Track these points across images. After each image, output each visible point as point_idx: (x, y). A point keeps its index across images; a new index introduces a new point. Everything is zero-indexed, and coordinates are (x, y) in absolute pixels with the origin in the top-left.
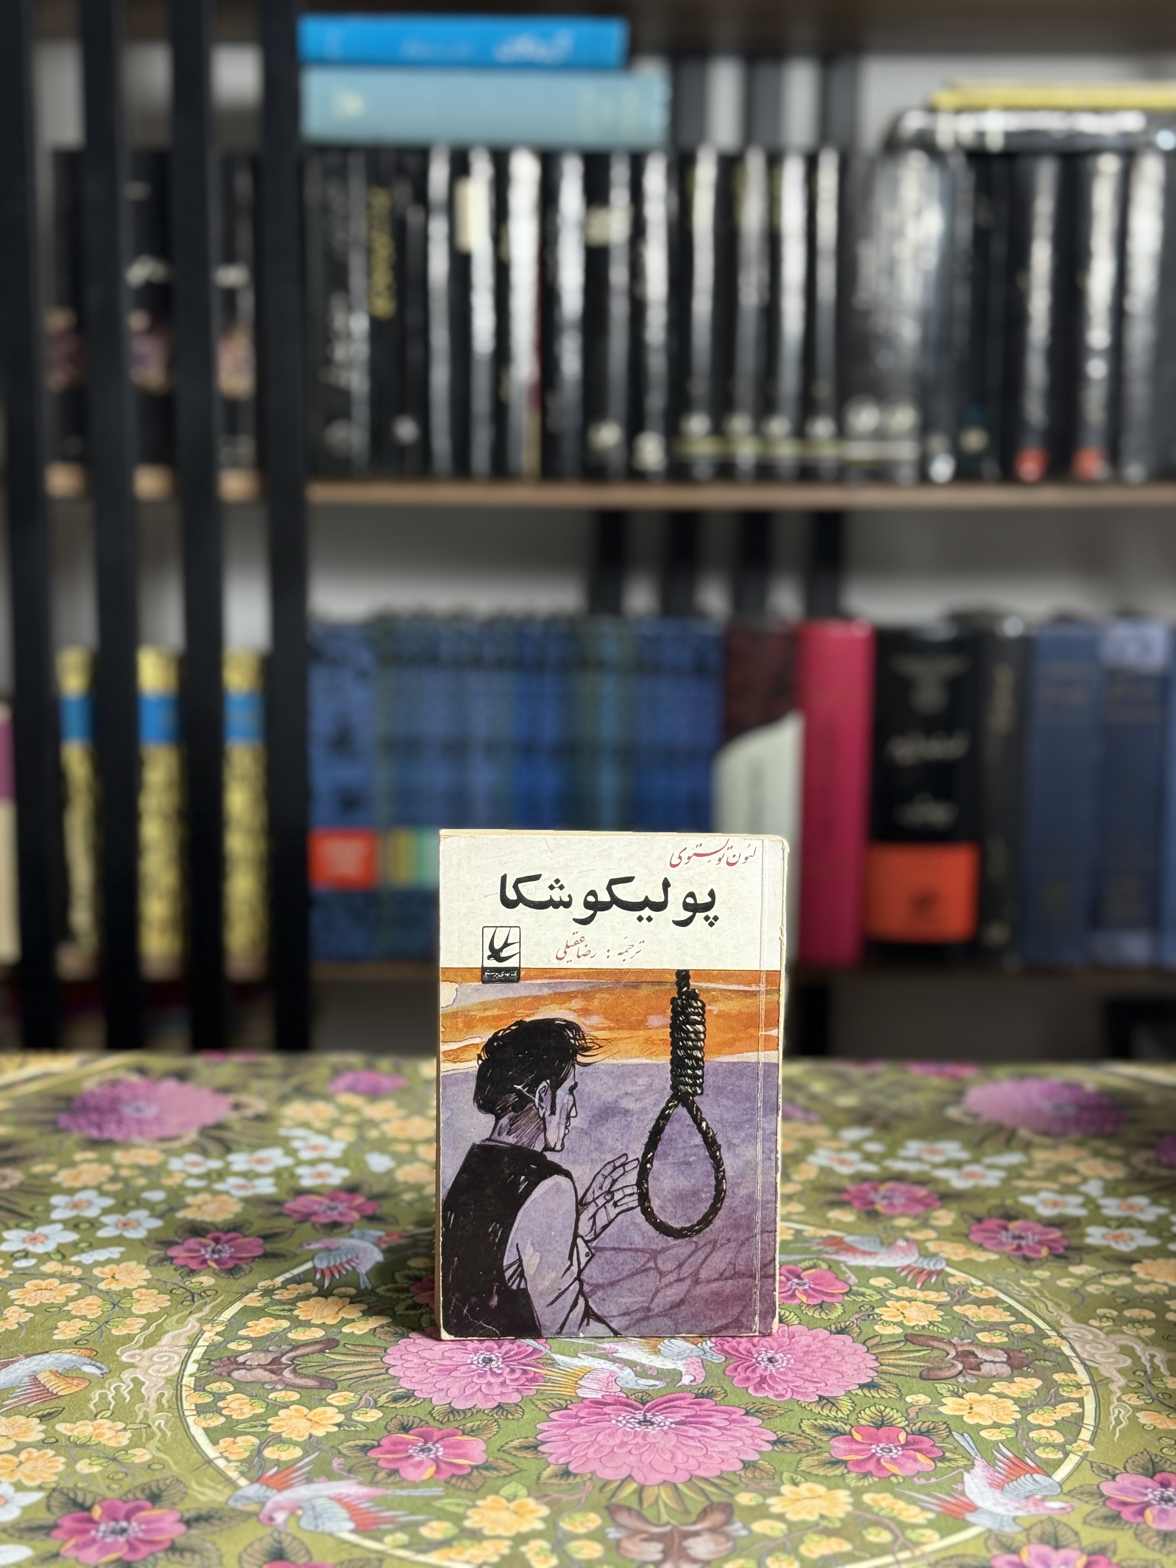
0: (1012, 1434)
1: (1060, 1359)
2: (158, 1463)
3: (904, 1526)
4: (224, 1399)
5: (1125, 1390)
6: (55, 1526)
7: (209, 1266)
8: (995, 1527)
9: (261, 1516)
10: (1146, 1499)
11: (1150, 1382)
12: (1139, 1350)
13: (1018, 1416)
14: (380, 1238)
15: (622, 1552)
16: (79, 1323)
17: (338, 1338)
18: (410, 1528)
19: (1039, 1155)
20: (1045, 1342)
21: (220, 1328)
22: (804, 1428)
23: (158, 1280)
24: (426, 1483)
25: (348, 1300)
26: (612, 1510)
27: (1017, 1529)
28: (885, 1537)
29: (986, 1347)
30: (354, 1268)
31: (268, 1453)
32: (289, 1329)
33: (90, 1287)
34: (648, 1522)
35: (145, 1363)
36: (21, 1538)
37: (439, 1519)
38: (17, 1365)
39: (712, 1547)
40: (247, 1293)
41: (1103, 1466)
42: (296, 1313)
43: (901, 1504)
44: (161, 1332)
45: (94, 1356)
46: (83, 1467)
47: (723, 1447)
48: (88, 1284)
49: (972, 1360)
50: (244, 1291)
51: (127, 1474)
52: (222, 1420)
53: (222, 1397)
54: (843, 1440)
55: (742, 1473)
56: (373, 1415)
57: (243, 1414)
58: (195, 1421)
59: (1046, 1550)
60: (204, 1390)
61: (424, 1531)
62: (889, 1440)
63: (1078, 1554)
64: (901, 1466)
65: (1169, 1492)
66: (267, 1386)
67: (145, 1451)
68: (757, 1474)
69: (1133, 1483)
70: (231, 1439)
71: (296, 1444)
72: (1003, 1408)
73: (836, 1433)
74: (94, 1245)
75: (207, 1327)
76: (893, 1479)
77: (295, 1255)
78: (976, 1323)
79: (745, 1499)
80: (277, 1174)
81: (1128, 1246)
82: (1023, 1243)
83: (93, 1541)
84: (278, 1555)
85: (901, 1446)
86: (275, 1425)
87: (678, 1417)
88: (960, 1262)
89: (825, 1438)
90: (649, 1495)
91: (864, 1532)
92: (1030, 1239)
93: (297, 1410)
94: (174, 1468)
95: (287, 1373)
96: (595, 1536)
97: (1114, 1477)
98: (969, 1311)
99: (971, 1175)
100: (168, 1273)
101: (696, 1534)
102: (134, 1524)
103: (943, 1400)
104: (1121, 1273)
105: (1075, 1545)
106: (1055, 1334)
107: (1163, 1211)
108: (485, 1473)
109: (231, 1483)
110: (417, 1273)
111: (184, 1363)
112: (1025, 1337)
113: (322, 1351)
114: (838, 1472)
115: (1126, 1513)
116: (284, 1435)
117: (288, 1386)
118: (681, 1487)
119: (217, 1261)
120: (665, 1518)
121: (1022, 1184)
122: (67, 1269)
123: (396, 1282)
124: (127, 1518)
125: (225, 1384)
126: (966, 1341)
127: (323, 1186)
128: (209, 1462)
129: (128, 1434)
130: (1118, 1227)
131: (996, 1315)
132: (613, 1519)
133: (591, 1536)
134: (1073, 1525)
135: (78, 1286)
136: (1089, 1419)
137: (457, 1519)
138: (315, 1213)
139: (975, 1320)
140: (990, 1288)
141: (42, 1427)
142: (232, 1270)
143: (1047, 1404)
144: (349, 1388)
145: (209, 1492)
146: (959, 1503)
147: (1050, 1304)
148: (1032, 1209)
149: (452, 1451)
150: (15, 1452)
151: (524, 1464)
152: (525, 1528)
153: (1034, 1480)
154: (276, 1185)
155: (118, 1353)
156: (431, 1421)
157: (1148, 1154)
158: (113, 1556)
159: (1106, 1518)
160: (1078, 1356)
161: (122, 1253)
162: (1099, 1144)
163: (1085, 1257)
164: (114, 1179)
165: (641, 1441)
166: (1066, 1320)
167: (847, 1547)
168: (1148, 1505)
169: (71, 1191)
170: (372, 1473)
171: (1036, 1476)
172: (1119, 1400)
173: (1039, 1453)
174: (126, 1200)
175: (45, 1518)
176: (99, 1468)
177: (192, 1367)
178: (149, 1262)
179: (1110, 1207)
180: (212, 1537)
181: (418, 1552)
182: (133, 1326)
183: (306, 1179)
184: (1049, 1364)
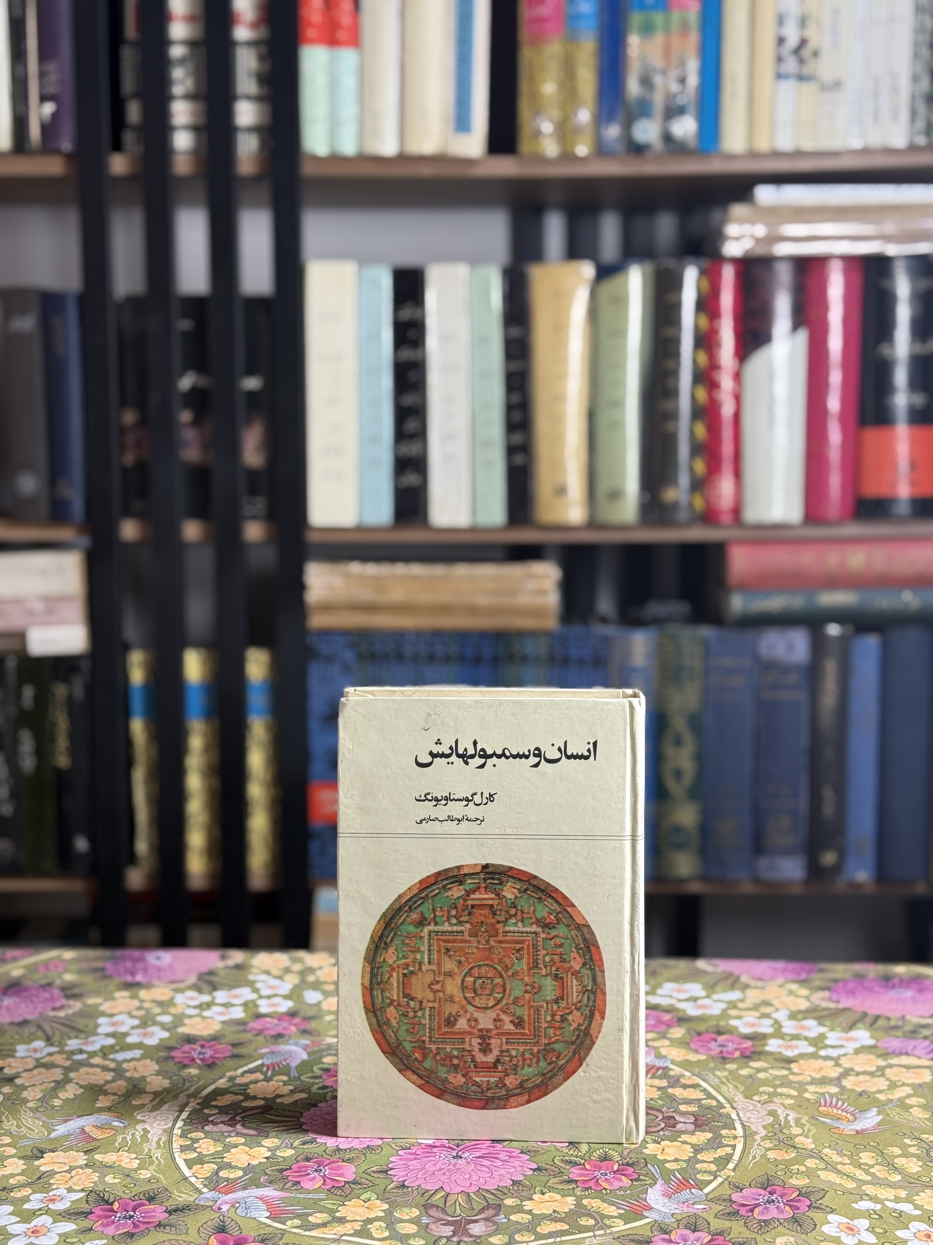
0: (684, 1165)
1: (728, 1121)
2: (155, 1179)
3: (603, 1217)
4: (198, 1142)
5: (763, 1139)
6: (91, 1213)
7: (196, 1063)
8: (659, 1219)
9: (214, 1207)
10: (758, 1202)
11: (781, 1131)
12: (780, 1112)
13: (692, 1155)
14: (307, 1046)
15: (429, 1231)
16: (112, 1097)
17: (272, 1105)
18: (303, 1217)
19: (750, 993)
20: (721, 1111)
21: (199, 1101)
22: (555, 1161)
23: (163, 1071)
24: (316, 1191)
25: (282, 1084)
26: (427, 1207)
27: (673, 1220)
28: (592, 1222)
29: (683, 1114)
30: (288, 1064)
31: (221, 1174)
32: (243, 1101)
33: (120, 1075)
34: (448, 1215)
35: (152, 1120)
36: (69, 1218)
37: (321, 1212)
38: (72, 1122)
39: (484, 1228)
40: (218, 1079)
41: (737, 1184)
42: (248, 1091)
43: (606, 1205)
44: (162, 1102)
45: (120, 1117)
46: (109, 1179)
47: (502, 1172)
48: (119, 1072)
49: (672, 1121)
50: (217, 1077)
51: (135, 1185)
52: (196, 1155)
54: (578, 1169)
55: (511, 1188)
56: (290, 1152)
57: (209, 1151)
58: (179, 1155)
59: (688, 1232)
60: (186, 1137)
61: (310, 1218)
62: (607, 1169)
63: (706, 1234)
64: (610, 1184)
65: (774, 1197)
66: (225, 1134)
67: (147, 1171)
68: (521, 1188)
69: (752, 1193)
70: (200, 1166)
71: (240, 1169)
72: (683, 1150)
73: (575, 1164)
74: (124, 1048)
75: (192, 1100)
76: (604, 1191)
77: (251, 1056)
78: (680, 1099)
79: (509, 1202)
80: (246, 1005)
81: (792, 1051)
82: (725, 1049)
83: (113, 1222)
84: (221, 1229)
85: (614, 1172)
86: (228, 1158)
87: (478, 1154)
88: (680, 1062)
89: (568, 1167)
90: (451, 1199)
91: (578, 1220)
92: (731, 1046)
93: (242, 1149)
94: (164, 1182)
95: (239, 1127)
96: (415, 1221)
97: (741, 1190)
98: (677, 1092)
99: (704, 1007)
100: (171, 1066)
101: (476, 1221)
102: (138, 1213)
103: (647, 1145)
104: (783, 1068)
105: (706, 1230)
106: (729, 1106)
107: (823, 1030)
108: (353, 1186)
109: (198, 1191)
110: (328, 1066)
111: (176, 1121)
112: (710, 1108)
113: (262, 1113)
114: (571, 1187)
115: (743, 1211)
116: (233, 1164)
117: (238, 1134)
118: (471, 1194)
119: (201, 1060)
120: (458, 1212)
121: (733, 1012)
122: (107, 1063)
123: (313, 1072)
124: (134, 1210)
125: (200, 1133)
126: (671, 1110)
127: (275, 1012)
128: (186, 1179)
129: (138, 1161)
130: (790, 1040)
131: (694, 1094)
132: (426, 1212)
133: (411, 1221)
134: (707, 1219)
135: (112, 1074)
136: (736, 1157)
137: (332, 1212)
138: (267, 1029)
139: (680, 1097)
140: (695, 1077)
141: (86, 1157)
142: (210, 1065)
143: (712, 1148)
144: (276, 1137)
145: (184, 1196)
146: (642, 1205)
147: (731, 1086)
148: (736, 1028)
149: (335, 1172)
150: (69, 1171)
151: (377, 1181)
152: (372, 1215)
153: (691, 1192)
154: (245, 1011)
155: (135, 1114)
156: (325, 1156)
157: (826, 994)
158: (124, 1231)
159: (729, 1214)
160: (740, 1119)
161: (142, 1055)
162: (794, 987)
163: (762, 1057)
164: (139, 1008)
165: (452, 1168)
166: (739, 1098)
168: (759, 1205)
169: (111, 1016)
170: (283, 1184)
171: (693, 1190)
172: (759, 1145)
173: (699, 1176)
174: (147, 1021)
175: (85, 1207)
176: (119, 1180)
177: (180, 1124)
178: (158, 1061)
179: (789, 1027)
180: (184, 1219)
181: (306, 1230)
182: (145, 1100)
183: (264, 1007)
184: (720, 1124)
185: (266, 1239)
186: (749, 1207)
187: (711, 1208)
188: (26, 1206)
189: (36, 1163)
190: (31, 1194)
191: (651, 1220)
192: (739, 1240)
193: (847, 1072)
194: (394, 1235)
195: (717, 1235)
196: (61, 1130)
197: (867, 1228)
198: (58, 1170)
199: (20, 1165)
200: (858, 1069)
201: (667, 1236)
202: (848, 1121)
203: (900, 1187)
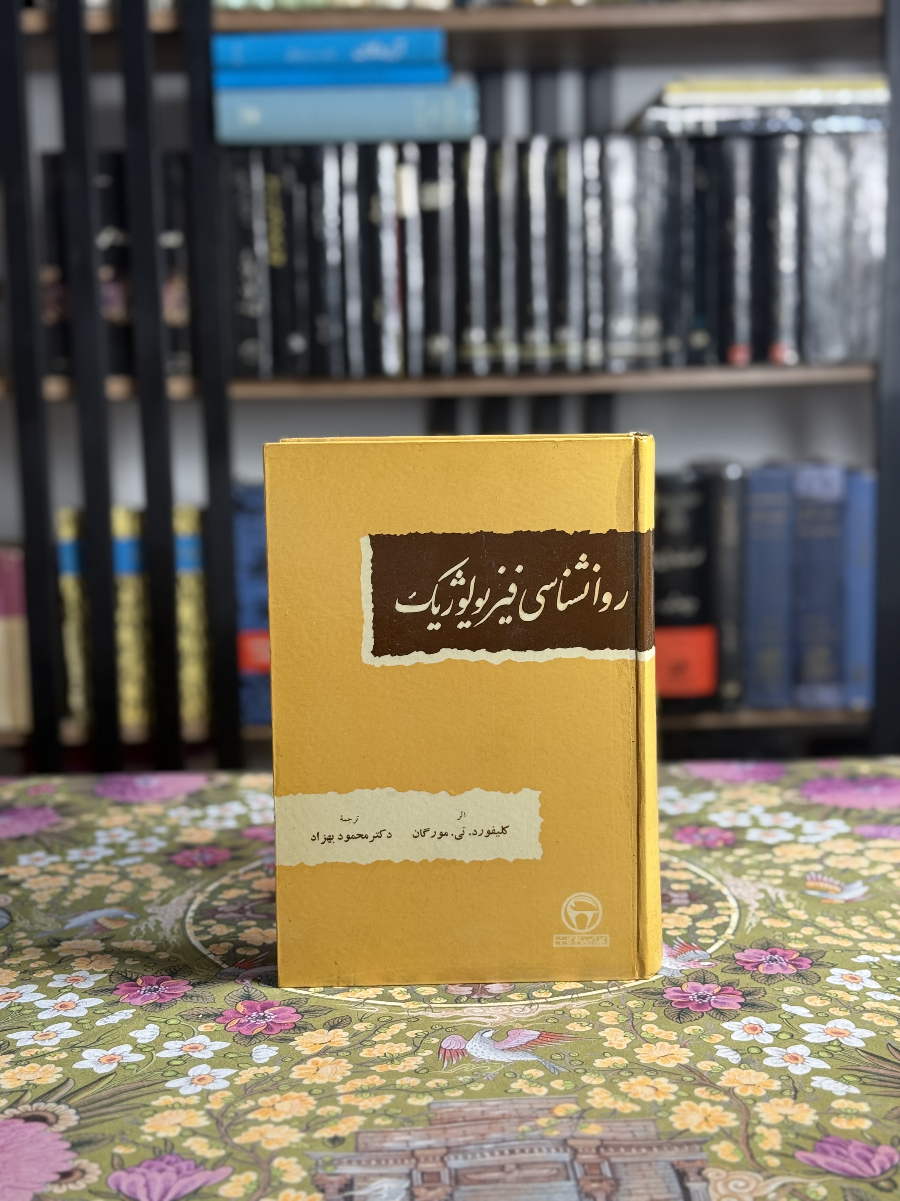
0: (685, 932)
1: (720, 895)
2: (174, 958)
5: (757, 910)
6: (116, 989)
7: (197, 865)
8: (670, 975)
9: (236, 980)
10: (761, 960)
11: (773, 905)
12: (770, 890)
13: (690, 924)
15: (448, 991)
16: (120, 895)
19: (726, 794)
20: (712, 888)
21: (206, 895)
23: (166, 872)
27: (682, 975)
29: (677, 891)
32: (249, 894)
33: (125, 877)
35: (162, 913)
36: (95, 995)
38: (85, 915)
39: (501, 988)
40: (222, 878)
41: (738, 946)
42: (252, 886)
44: (170, 898)
45: (131, 910)
46: (129, 962)
48: (123, 875)
49: (666, 898)
50: (220, 876)
51: (156, 964)
52: (211, 936)
53: (210, 926)
58: (195, 939)
59: (698, 984)
60: (199, 924)
63: (716, 986)
65: (776, 957)
66: (237, 920)
67: (164, 953)
69: (754, 953)
70: (216, 945)
71: (255, 948)
72: (682, 920)
74: (125, 856)
75: (198, 894)
77: (251, 858)
80: (239, 818)
81: (773, 839)
82: (707, 840)
83: (139, 995)
84: (248, 997)
86: (242, 937)
88: (666, 850)
92: (713, 837)
93: (255, 930)
94: (183, 961)
95: (248, 913)
97: (743, 951)
99: (682, 806)
100: (172, 868)
102: (162, 987)
104: (765, 853)
105: (716, 982)
106: (719, 884)
107: (799, 821)
109: (218, 967)
111: (186, 913)
112: (700, 886)
113: (269, 903)
115: (748, 967)
116: (248, 943)
117: (249, 919)
119: (203, 862)
121: (711, 809)
122: (110, 868)
124: (158, 984)
125: (211, 921)
127: (267, 823)
128: (205, 956)
129: (155, 946)
130: (769, 830)
131: (684, 876)
134: (714, 973)
135: (117, 877)
136: (733, 924)
138: (262, 836)
140: (683, 863)
141: (103, 944)
142: (212, 867)
143: (709, 917)
145: (205, 971)
148: (715, 822)
150: (88, 956)
153: (696, 953)
154: (237, 823)
155: (145, 908)
157: (795, 792)
158: (151, 1001)
159: (735, 969)
160: (732, 894)
161: (143, 860)
162: (764, 786)
163: (744, 846)
164: (134, 822)
166: (728, 877)
167: (580, 986)
168: (762, 963)
171: (697, 951)
172: (754, 915)
173: (701, 940)
174: (143, 833)
175: (108, 985)
176: (138, 962)
177: (190, 914)
178: (161, 864)
179: (766, 820)
180: (208, 990)
181: (329, 994)
182: (153, 895)
183: (256, 819)
184: (713, 898)
185: (291, 1003)
186: (753, 964)
187: (717, 965)
188: (50, 985)
189: (54, 950)
190: (53, 975)
191: (661, 976)
192: (748, 989)
193: (828, 854)
194: (416, 998)
195: (726, 986)
196: (74, 922)
197: (869, 976)
198: (77, 955)
199: (39, 953)
200: (838, 851)
201: (679, 989)
202: (836, 892)
203: (895, 943)
